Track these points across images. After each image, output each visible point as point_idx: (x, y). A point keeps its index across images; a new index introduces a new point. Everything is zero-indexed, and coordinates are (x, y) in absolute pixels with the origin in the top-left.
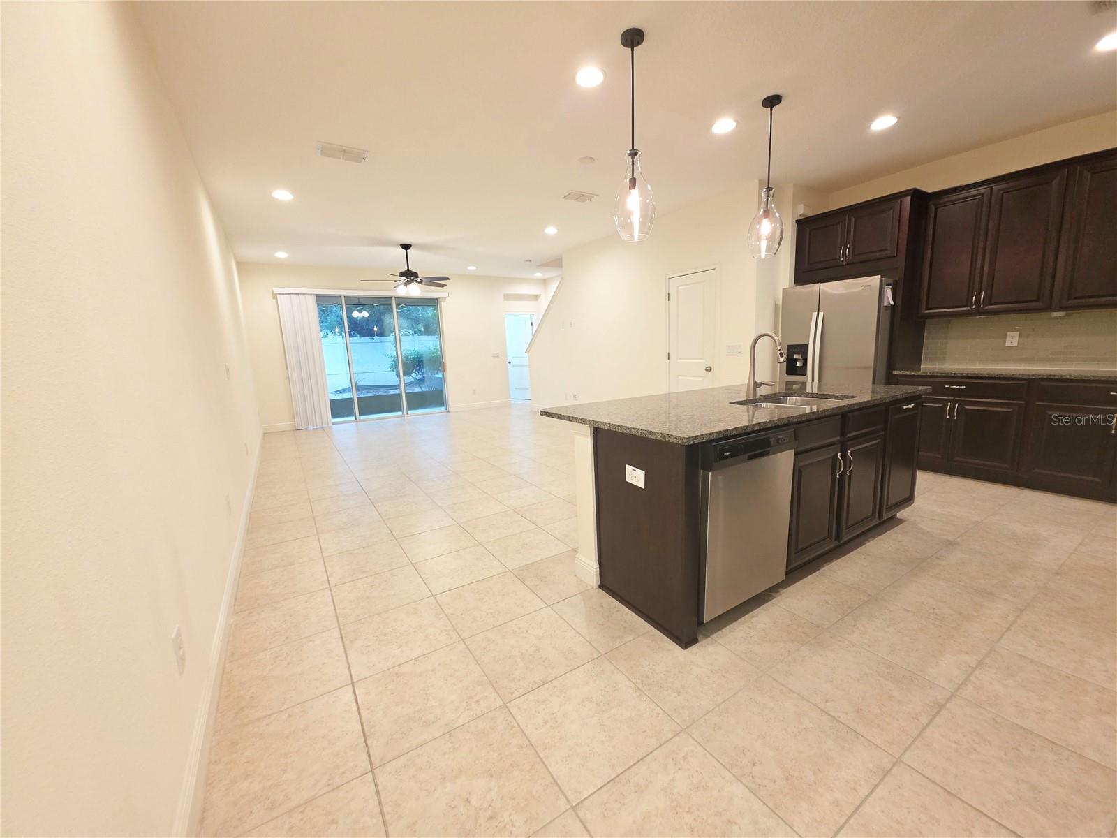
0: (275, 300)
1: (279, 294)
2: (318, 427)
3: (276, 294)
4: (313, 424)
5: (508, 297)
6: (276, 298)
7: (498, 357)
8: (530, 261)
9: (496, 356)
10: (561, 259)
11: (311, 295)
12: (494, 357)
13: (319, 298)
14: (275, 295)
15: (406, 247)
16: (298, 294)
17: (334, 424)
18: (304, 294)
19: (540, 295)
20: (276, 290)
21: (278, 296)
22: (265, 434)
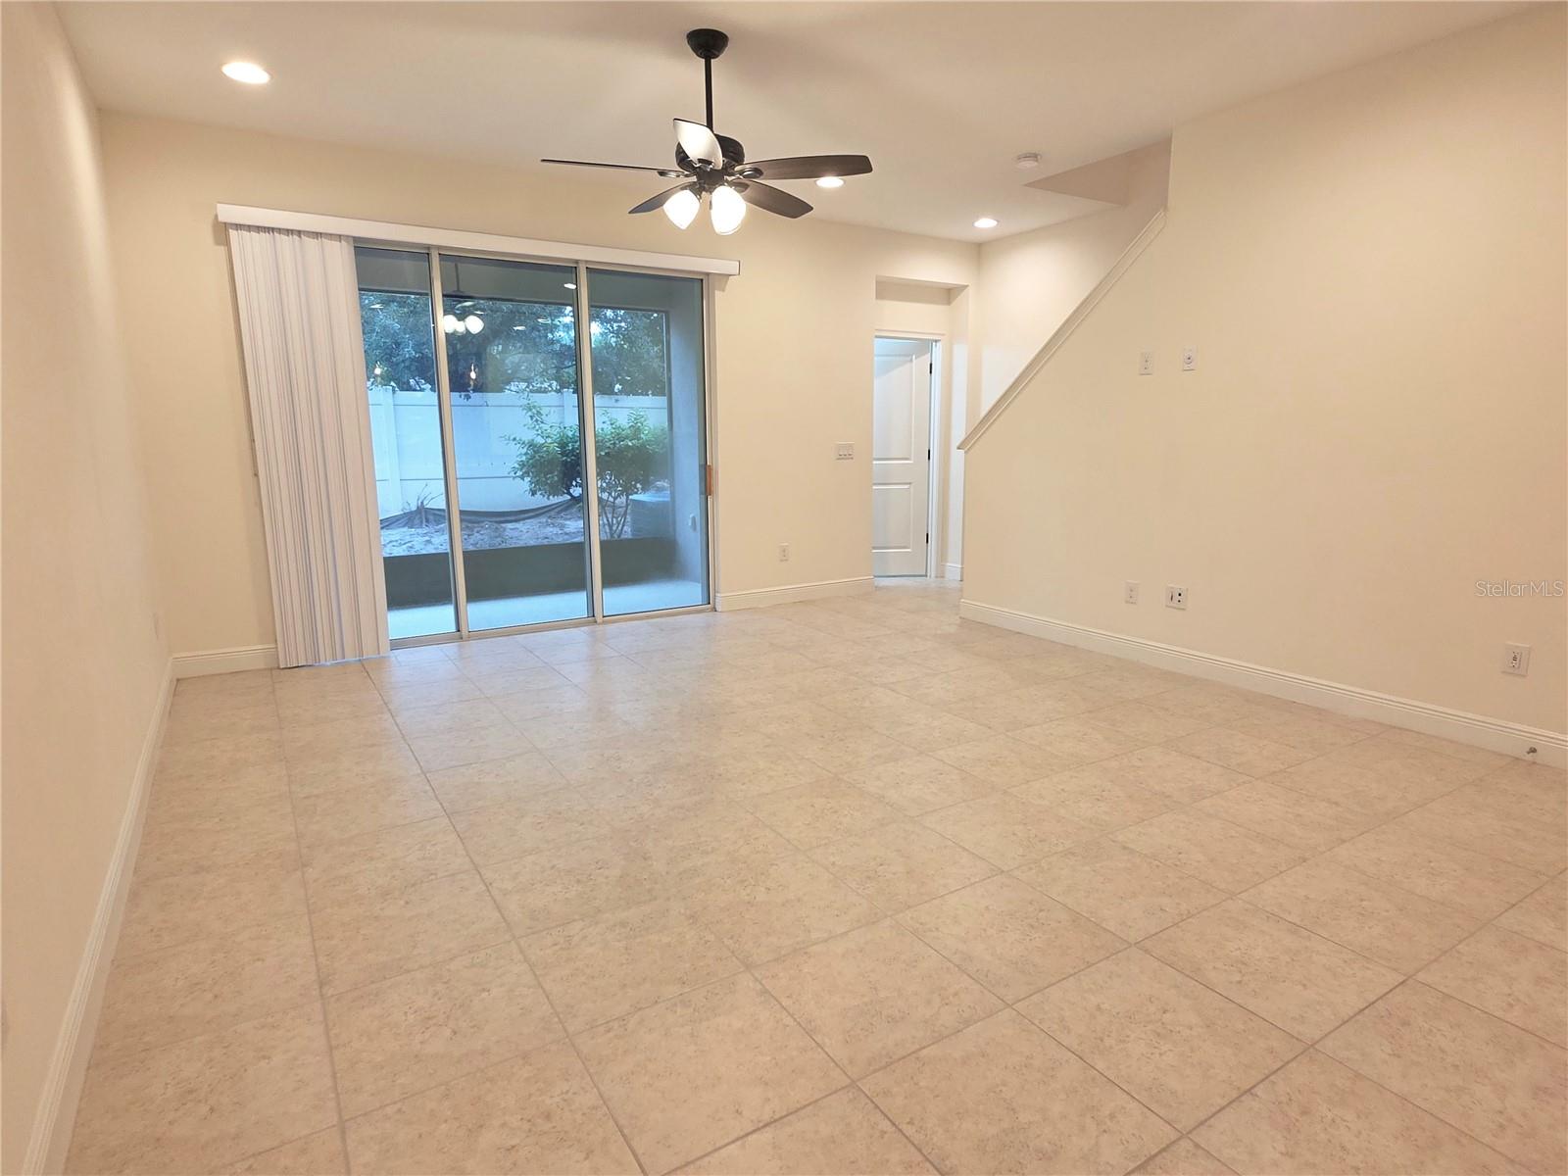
0: (222, 249)
1: (238, 227)
2: (350, 658)
3: (226, 226)
4: (333, 648)
5: (889, 289)
6: (227, 243)
7: (849, 457)
8: (1035, 156)
9: (845, 455)
10: (1168, 141)
11: (339, 237)
12: (841, 457)
13: (365, 251)
14: (222, 231)
15: (708, 43)
16: (299, 233)
17: (397, 644)
18: (317, 235)
19: (967, 286)
20: (229, 213)
21: (233, 233)
22: (178, 680)
